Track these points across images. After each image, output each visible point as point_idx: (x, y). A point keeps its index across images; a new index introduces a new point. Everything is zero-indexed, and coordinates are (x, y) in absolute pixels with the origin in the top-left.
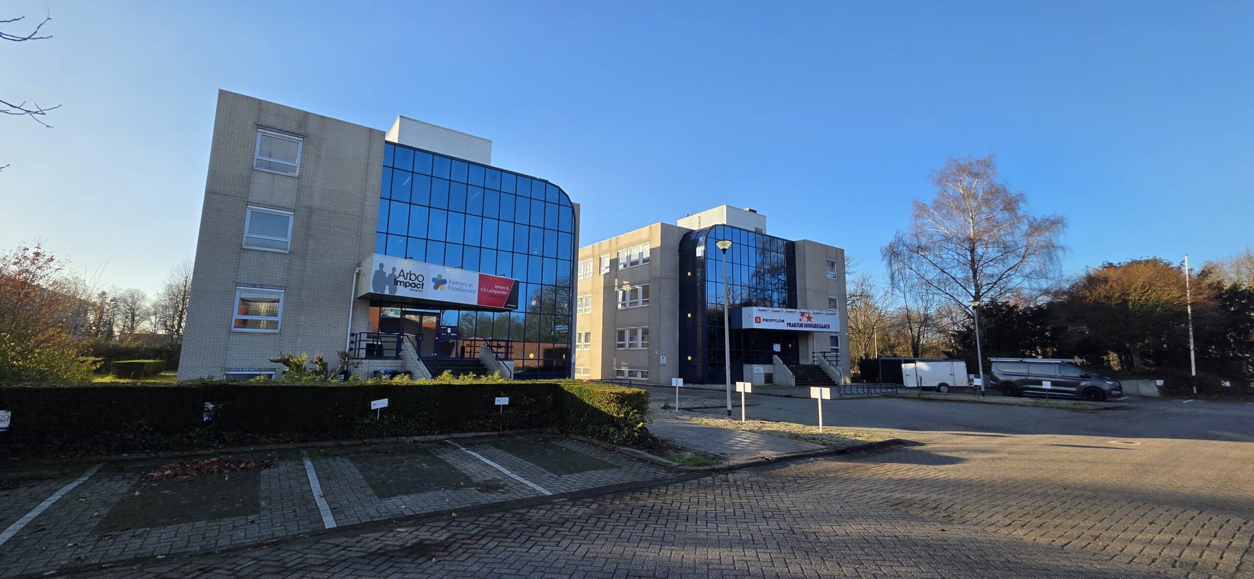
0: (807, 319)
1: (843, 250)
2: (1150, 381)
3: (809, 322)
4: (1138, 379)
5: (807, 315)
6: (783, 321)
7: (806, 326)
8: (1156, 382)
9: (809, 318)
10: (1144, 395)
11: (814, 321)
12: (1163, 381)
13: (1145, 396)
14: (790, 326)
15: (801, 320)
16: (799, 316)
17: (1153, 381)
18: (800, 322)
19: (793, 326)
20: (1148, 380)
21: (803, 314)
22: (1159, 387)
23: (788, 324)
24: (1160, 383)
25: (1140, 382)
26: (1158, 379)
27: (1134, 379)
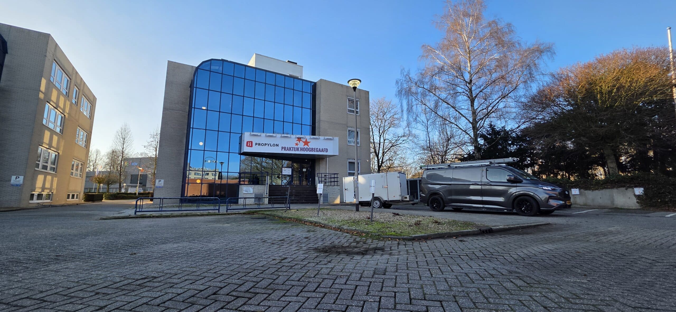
0: (304, 144)
1: (368, 92)
2: (626, 189)
3: (306, 146)
4: (612, 188)
5: (304, 140)
6: (277, 145)
7: (302, 149)
8: (634, 192)
9: (306, 143)
10: (620, 207)
11: (311, 146)
12: (642, 189)
13: (621, 209)
14: (285, 149)
15: (297, 144)
16: (295, 141)
17: (630, 189)
18: (296, 146)
19: (288, 150)
20: (623, 189)
21: (299, 139)
22: (638, 197)
23: (282, 148)
24: (639, 191)
25: (615, 191)
26: (636, 187)
27: (607, 188)
